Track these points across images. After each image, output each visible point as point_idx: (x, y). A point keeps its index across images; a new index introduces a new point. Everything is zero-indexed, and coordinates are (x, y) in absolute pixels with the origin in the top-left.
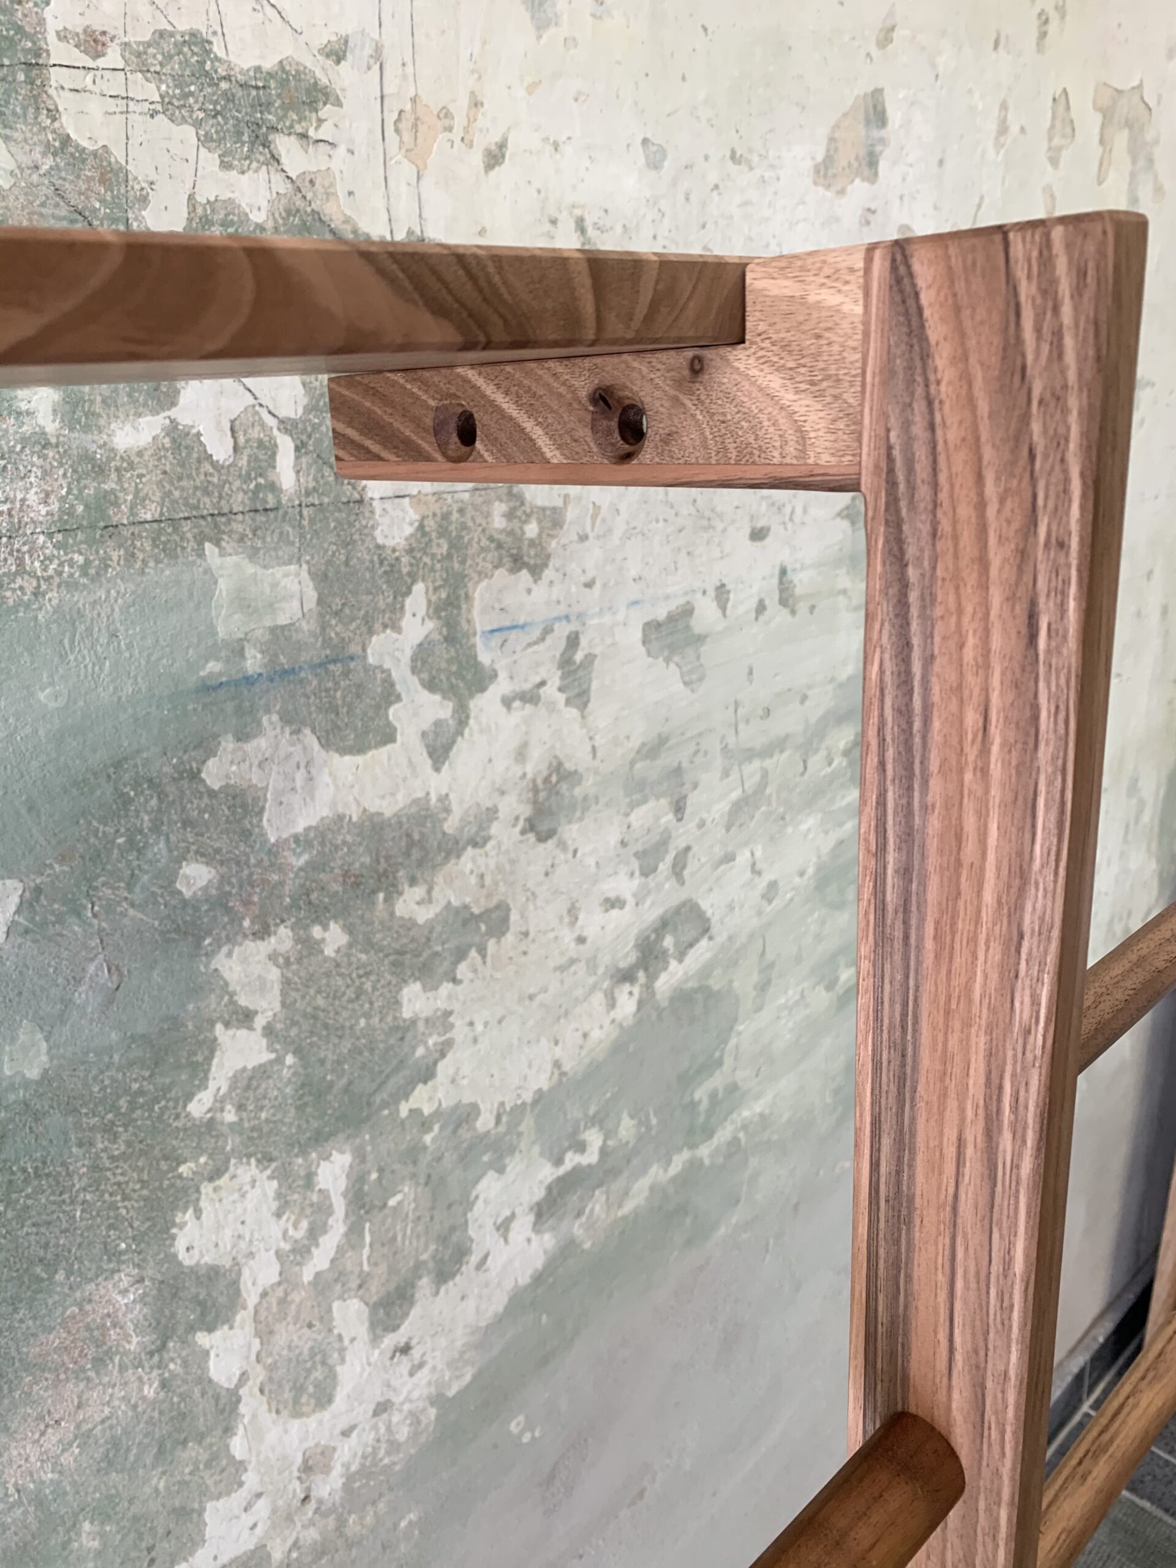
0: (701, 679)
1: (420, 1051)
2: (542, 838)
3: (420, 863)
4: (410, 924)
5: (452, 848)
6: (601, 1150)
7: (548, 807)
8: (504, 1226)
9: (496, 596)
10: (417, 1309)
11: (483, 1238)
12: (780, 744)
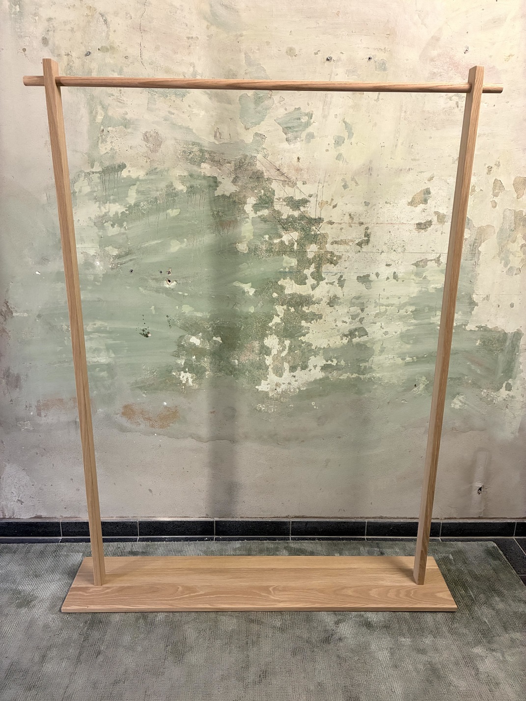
0: (370, 288)
1: (303, 331)
2: (331, 306)
3: (308, 303)
4: (305, 312)
5: (314, 303)
6: (336, 364)
7: (333, 302)
8: (315, 367)
9: (326, 268)
10: (297, 371)
11: (311, 366)
12: (392, 305)
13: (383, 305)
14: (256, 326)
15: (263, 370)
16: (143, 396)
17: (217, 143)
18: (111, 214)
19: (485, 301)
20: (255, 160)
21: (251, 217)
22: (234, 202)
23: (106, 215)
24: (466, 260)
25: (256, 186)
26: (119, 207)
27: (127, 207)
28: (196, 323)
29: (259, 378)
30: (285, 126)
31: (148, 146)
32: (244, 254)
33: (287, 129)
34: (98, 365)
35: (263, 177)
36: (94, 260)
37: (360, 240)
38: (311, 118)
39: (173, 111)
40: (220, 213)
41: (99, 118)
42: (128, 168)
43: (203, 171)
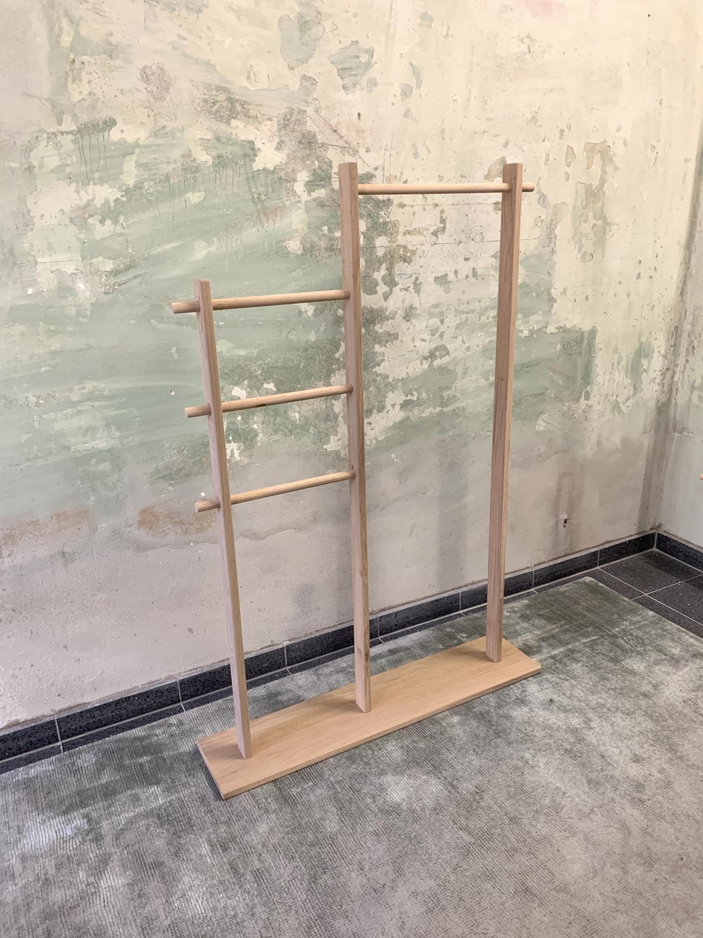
0: (450, 292)
1: (378, 359)
2: (407, 321)
3: (380, 320)
4: (378, 332)
5: (387, 319)
6: (417, 397)
7: (409, 314)
8: (393, 406)
9: (400, 267)
10: (373, 416)
11: (389, 407)
12: (472, 311)
13: (463, 312)
14: (320, 360)
15: (331, 421)
16: (170, 490)
17: (251, 89)
18: (98, 203)
19: (563, 295)
20: (304, 117)
21: (303, 202)
22: (281, 178)
23: (90, 205)
24: (544, 247)
25: (308, 155)
26: (110, 190)
27: (122, 191)
28: (239, 366)
29: (327, 434)
30: (340, 66)
31: (149, 89)
32: (297, 256)
33: (343, 72)
34: (93, 453)
35: (316, 142)
36: (74, 281)
37: (435, 228)
38: (372, 57)
39: (184, 34)
40: (263, 197)
41: (65, 39)
42: (120, 125)
43: (234, 132)
